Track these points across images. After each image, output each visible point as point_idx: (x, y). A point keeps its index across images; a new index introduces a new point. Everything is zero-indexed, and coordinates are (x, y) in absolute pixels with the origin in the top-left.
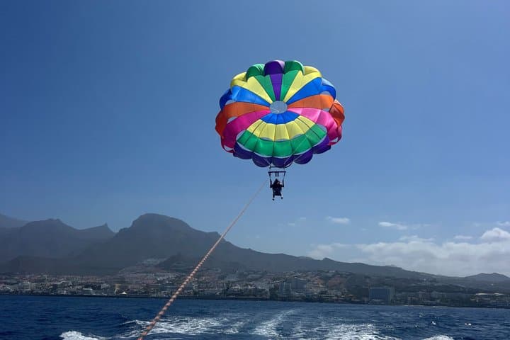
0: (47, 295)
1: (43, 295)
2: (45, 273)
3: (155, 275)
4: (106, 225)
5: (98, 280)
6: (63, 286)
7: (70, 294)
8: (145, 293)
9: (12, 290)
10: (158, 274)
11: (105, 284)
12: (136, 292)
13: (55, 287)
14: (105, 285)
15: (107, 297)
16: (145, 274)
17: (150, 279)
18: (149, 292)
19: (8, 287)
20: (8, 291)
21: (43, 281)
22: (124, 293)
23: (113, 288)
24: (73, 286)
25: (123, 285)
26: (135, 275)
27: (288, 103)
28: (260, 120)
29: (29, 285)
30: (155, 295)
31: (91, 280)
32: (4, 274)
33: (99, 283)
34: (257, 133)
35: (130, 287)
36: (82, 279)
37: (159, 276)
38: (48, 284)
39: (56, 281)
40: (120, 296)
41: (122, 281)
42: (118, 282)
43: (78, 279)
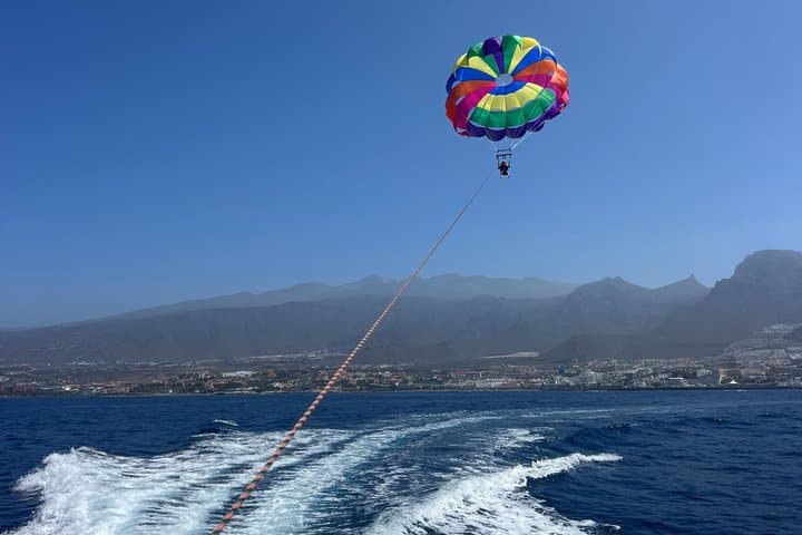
0: (619, 389)
1: (612, 389)
2: (616, 358)
3: (787, 352)
4: (692, 276)
5: (693, 364)
6: (640, 376)
7: (651, 386)
8: (768, 381)
9: (572, 384)
10: (790, 348)
11: (704, 370)
12: (753, 381)
13: (630, 376)
14: (703, 372)
15: (705, 388)
16: (769, 351)
17: (778, 359)
18: (774, 380)
19: (566, 380)
20: (568, 385)
21: (612, 369)
22: (733, 382)
23: (716, 375)
24: (655, 374)
25: (732, 369)
26: (753, 353)
27: (513, 74)
28: (488, 95)
29: (593, 376)
30: (785, 384)
31: (682, 364)
32: (559, 362)
33: (694, 368)
34: (488, 107)
35: (743, 372)
36: (668, 364)
37: (793, 352)
38: (621, 372)
39: (630, 368)
40: (726, 387)
41: (731, 363)
42: (724, 366)
43: (662, 363)
